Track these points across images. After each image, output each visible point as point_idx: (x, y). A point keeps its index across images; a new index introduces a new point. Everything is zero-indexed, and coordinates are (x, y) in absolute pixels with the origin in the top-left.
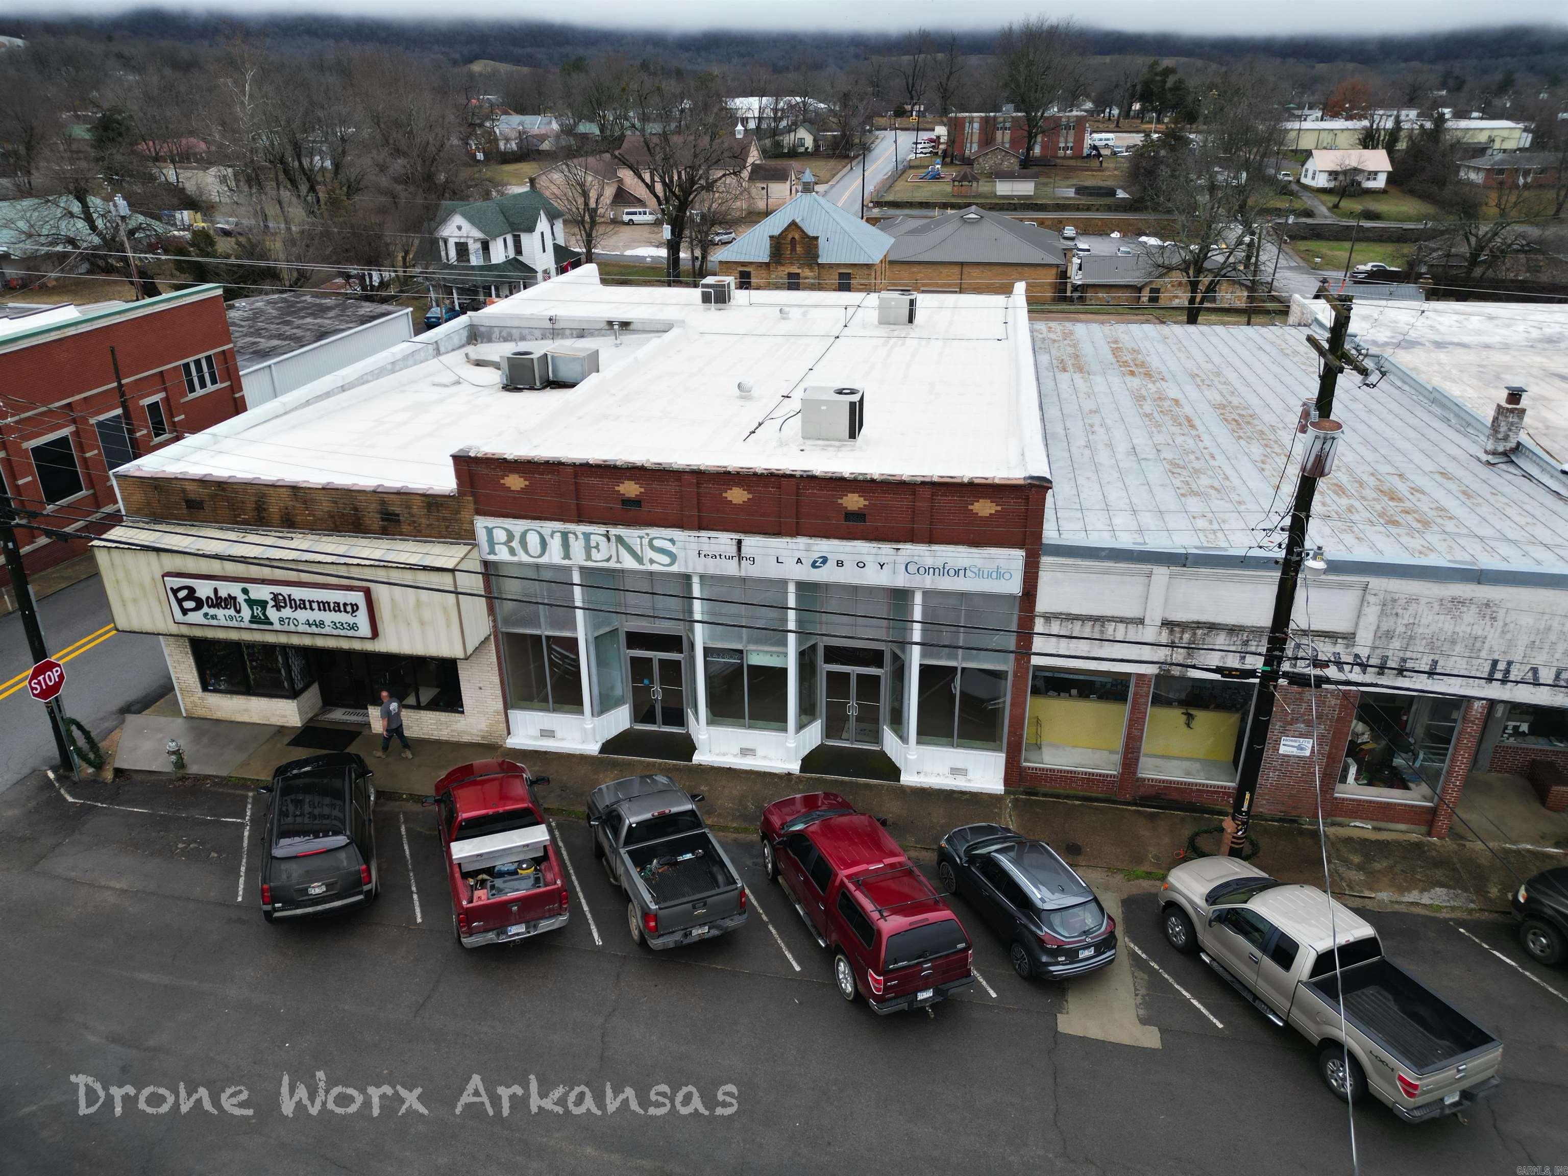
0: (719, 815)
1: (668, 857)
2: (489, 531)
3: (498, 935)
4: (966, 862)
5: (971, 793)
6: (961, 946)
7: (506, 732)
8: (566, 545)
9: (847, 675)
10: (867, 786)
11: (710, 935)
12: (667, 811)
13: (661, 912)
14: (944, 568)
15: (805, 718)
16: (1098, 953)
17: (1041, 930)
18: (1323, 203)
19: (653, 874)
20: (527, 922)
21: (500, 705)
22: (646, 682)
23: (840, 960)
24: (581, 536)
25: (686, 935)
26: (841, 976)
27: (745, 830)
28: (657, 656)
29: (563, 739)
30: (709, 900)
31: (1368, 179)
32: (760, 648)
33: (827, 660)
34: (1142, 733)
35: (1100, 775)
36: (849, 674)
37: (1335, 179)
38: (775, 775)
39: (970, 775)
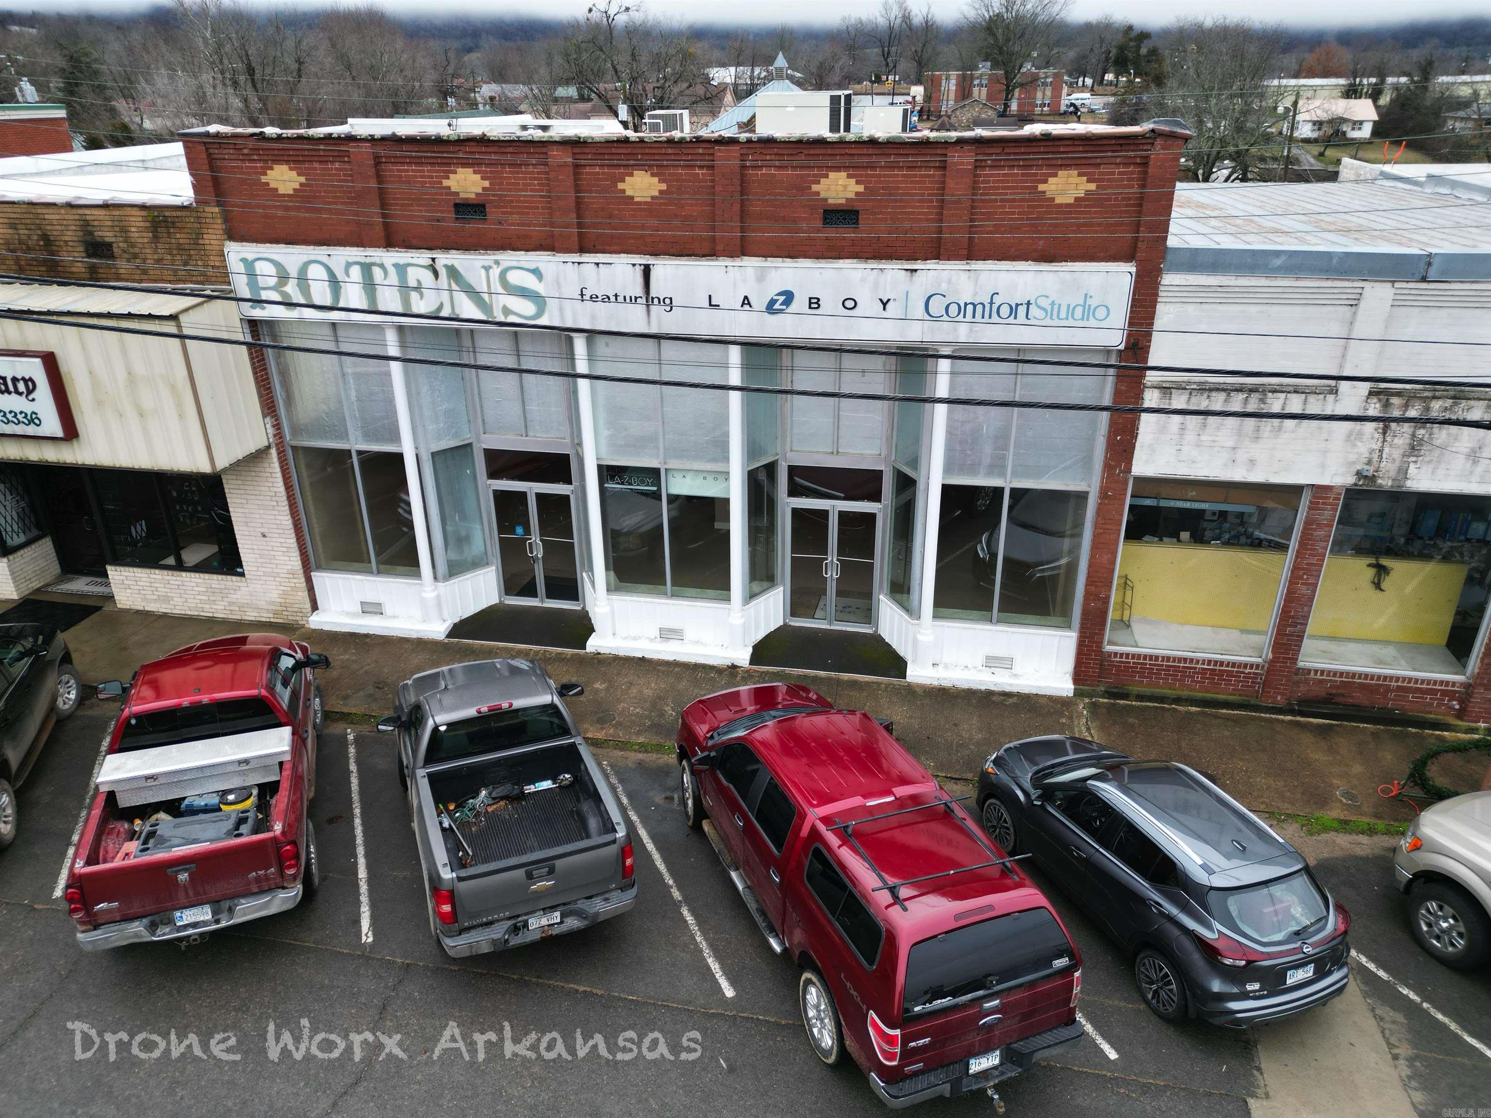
0: (619, 724)
1: (509, 786)
2: (249, 265)
3: (153, 927)
4: (1039, 798)
5: (1019, 695)
6: (1060, 963)
7: (308, 606)
8: (369, 286)
9: (824, 514)
10: (854, 684)
11: (564, 928)
12: (505, 705)
13: (462, 886)
14: (991, 303)
15: (756, 586)
16: (1321, 974)
17: (1210, 928)
18: (1308, 152)
19: (477, 815)
20: (216, 904)
21: (295, 562)
22: (519, 530)
23: (809, 982)
24: (392, 271)
25: (515, 930)
26: (811, 1013)
27: (659, 748)
28: (533, 488)
29: (394, 617)
30: (559, 863)
31: (1353, 129)
32: (687, 465)
33: (794, 491)
34: (1314, 592)
35: (1234, 665)
36: (827, 511)
37: (1319, 129)
38: (712, 668)
39: (1017, 668)
